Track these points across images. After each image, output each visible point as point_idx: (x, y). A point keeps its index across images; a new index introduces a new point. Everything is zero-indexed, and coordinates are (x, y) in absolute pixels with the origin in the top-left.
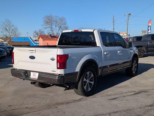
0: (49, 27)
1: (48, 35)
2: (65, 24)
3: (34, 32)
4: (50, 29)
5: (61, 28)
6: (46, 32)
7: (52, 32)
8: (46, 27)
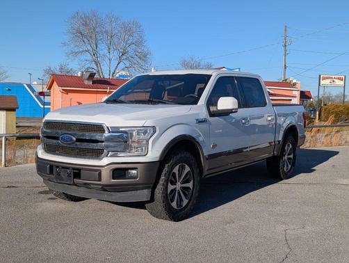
0: (88, 51)
1: (82, 75)
2: (139, 43)
3: (45, 71)
4: (89, 57)
5: (124, 57)
6: (78, 67)
7: (95, 67)
8: (76, 50)
